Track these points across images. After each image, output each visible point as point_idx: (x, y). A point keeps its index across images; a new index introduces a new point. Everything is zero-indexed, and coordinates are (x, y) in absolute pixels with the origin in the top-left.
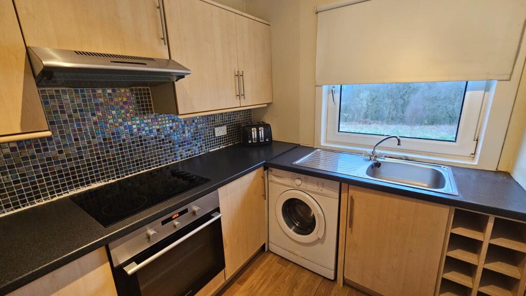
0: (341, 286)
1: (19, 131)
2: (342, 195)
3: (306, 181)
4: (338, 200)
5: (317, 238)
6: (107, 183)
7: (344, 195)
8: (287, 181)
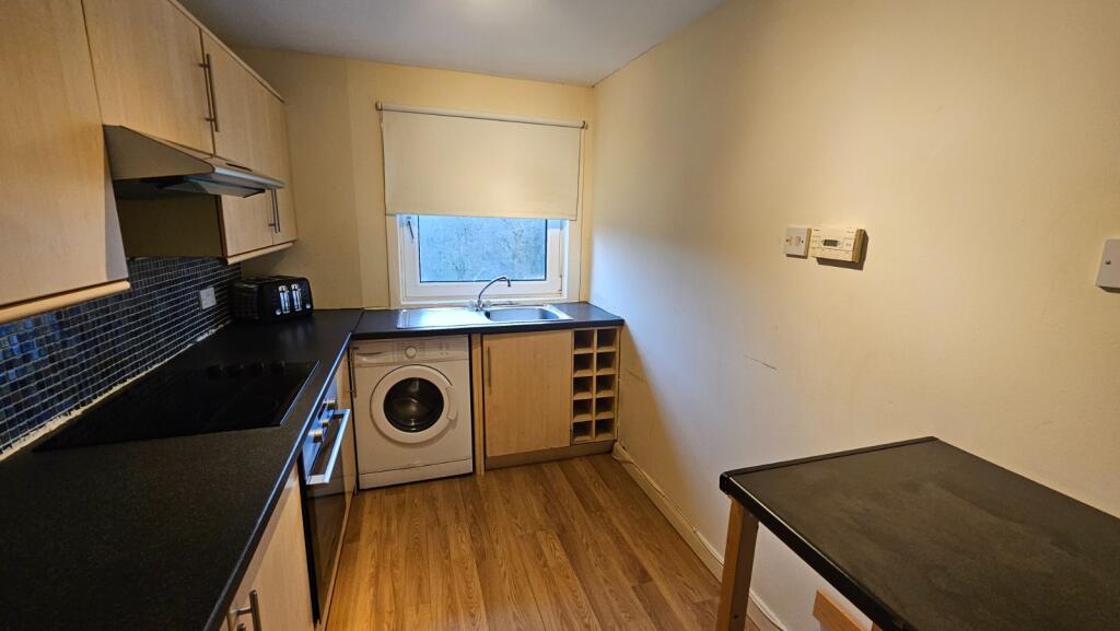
0: (483, 473)
1: (105, 280)
2: (474, 352)
3: (423, 348)
4: (468, 362)
5: (448, 421)
6: (69, 417)
7: (476, 351)
8: (390, 357)
